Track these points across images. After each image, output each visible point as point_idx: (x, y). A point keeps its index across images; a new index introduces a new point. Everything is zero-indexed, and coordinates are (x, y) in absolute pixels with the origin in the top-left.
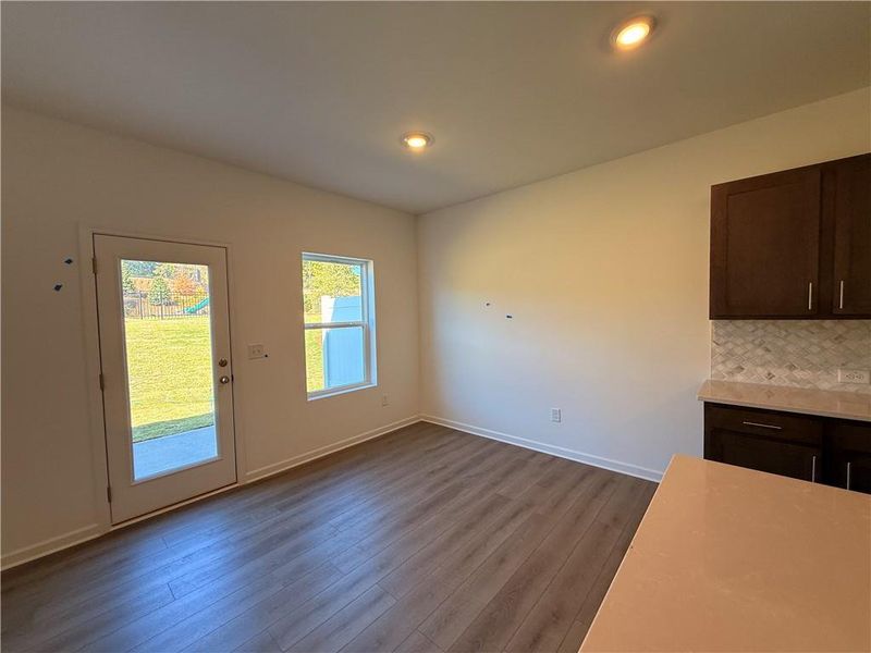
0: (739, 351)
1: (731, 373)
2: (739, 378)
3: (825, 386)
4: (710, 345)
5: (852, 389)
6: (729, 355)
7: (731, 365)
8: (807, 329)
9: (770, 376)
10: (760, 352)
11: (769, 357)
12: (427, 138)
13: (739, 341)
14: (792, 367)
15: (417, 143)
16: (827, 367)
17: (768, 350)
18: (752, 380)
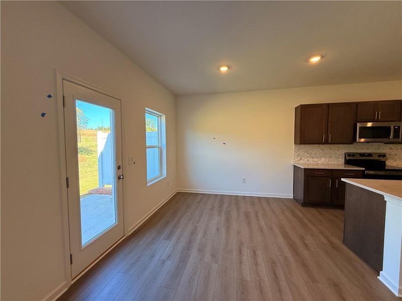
0: (301, 154)
1: (299, 161)
2: (301, 162)
3: (320, 162)
4: (293, 152)
5: (325, 163)
6: (298, 155)
7: (299, 158)
8: (316, 147)
9: (308, 161)
10: (306, 154)
11: (308, 155)
12: (229, 67)
13: (301, 151)
14: (313, 158)
15: (224, 69)
16: (320, 157)
17: (308, 153)
18: (304, 162)
